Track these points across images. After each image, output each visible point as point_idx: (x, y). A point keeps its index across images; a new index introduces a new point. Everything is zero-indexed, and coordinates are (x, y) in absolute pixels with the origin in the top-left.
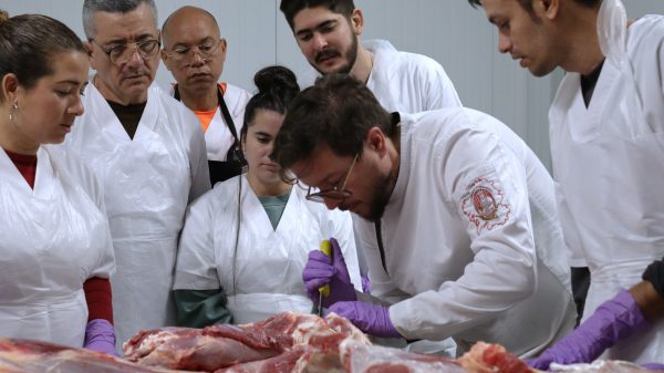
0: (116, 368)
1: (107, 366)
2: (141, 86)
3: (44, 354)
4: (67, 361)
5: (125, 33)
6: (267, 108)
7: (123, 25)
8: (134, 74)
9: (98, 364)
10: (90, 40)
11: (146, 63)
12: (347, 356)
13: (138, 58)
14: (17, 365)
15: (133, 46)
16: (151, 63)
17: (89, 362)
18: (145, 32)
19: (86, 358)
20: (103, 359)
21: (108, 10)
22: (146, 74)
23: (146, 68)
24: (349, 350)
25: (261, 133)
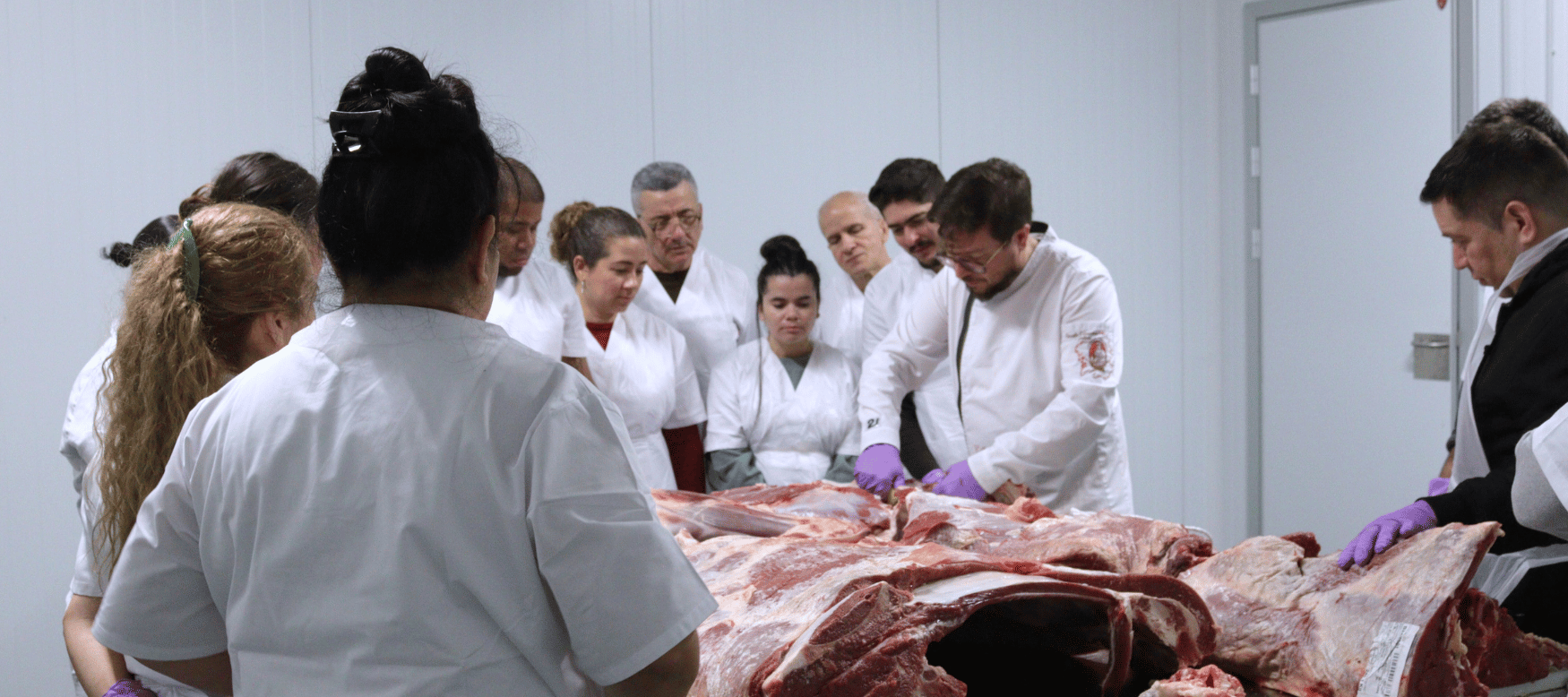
0: (747, 514)
1: (740, 512)
2: (686, 256)
3: (692, 503)
4: (710, 508)
5: (667, 209)
6: (777, 273)
7: (666, 202)
8: (677, 246)
9: (733, 510)
10: (639, 216)
11: (688, 235)
12: (910, 505)
13: (680, 232)
14: (672, 511)
15: (675, 220)
16: (693, 235)
17: (726, 509)
18: (686, 207)
19: (724, 506)
20: (737, 506)
21: (651, 189)
22: (689, 245)
23: (687, 239)
24: (911, 500)
25: (776, 299)
